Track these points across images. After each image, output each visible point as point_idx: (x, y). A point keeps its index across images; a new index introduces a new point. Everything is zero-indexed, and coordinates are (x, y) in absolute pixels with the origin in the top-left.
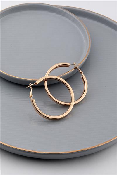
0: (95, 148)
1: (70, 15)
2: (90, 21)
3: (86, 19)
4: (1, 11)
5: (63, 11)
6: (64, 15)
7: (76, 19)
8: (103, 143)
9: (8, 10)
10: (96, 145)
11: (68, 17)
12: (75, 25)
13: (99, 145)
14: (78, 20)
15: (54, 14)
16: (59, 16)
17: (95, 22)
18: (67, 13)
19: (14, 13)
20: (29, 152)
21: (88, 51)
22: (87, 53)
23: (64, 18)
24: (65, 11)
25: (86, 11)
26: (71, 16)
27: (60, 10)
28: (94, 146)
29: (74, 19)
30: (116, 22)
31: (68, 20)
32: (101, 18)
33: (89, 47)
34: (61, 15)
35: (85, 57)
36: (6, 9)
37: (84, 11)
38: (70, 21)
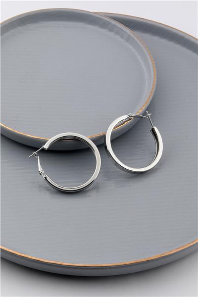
0: (164, 257)
1: (122, 30)
2: (156, 39)
3: (147, 36)
5: (109, 23)
6: (112, 29)
9: (17, 20)
10: (166, 252)
11: (119, 32)
12: (131, 47)
13: (171, 251)
14: (135, 38)
16: (104, 31)
18: (117, 27)
19: (28, 25)
21: (152, 92)
23: (112, 34)
24: (114, 22)
26: (124, 32)
27: (106, 21)
28: (162, 254)
29: (129, 36)
31: (118, 37)
32: (174, 33)
33: (154, 85)
34: (107, 30)
37: (145, 21)
38: (122, 40)
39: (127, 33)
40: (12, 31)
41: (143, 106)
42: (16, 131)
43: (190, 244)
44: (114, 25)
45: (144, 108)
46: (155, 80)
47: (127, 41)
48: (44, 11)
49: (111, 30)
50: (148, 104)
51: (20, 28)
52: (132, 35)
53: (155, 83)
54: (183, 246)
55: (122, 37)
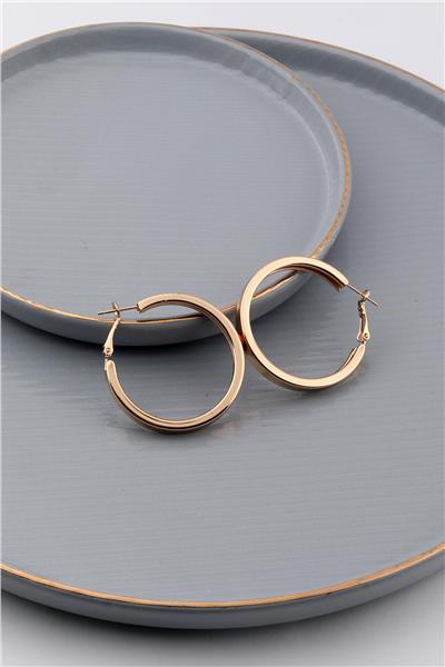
0: (366, 586)
1: (273, 71)
2: (346, 88)
3: (327, 82)
4: (5, 54)
6: (250, 69)
7: (298, 86)
8: (397, 566)
10: (369, 576)
12: (294, 112)
15: (213, 67)
17: (365, 94)
18: (262, 65)
19: (59, 60)
20: (108, 603)
21: (339, 214)
22: (336, 222)
23: (251, 82)
24: (255, 55)
26: (280, 77)
27: (238, 52)
28: (361, 579)
29: (290, 85)
30: (442, 90)
31: (264, 89)
32: (388, 75)
33: (344, 198)
34: (239, 72)
36: (24, 45)
39: (283, 79)
40: (21, 73)
41: (320, 246)
42: (29, 302)
43: (424, 554)
44: (256, 62)
47: (284, 98)
48: (97, 29)
49: (248, 73)
50: (331, 241)
51: (41, 68)
52: (296, 84)
53: (348, 195)
55: (273, 88)
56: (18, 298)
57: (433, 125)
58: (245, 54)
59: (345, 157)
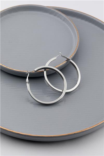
0: (83, 132)
1: (61, 15)
2: (79, 20)
3: (74, 19)
4: (1, 12)
5: (54, 12)
10: (84, 129)
11: (59, 16)
12: (66, 24)
13: (86, 129)
14: (68, 19)
15: (47, 14)
16: (52, 16)
17: (83, 21)
19: (12, 13)
20: (25, 135)
22: (76, 48)
23: (56, 17)
25: (75, 11)
28: (82, 130)
29: (65, 18)
30: (103, 22)
31: (59, 19)
34: (53, 15)
35: (74, 52)
37: (73, 11)
38: (61, 20)
39: (63, 17)
42: (8, 68)
43: (96, 125)
44: (57, 13)
45: (73, 55)
46: (79, 41)
47: (63, 21)
49: (55, 15)
51: (9, 15)
54: (93, 126)
56: (5, 67)
57: (101, 30)
58: (54, 11)
59: (78, 34)
